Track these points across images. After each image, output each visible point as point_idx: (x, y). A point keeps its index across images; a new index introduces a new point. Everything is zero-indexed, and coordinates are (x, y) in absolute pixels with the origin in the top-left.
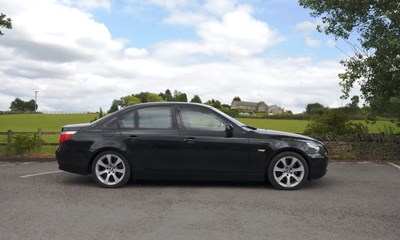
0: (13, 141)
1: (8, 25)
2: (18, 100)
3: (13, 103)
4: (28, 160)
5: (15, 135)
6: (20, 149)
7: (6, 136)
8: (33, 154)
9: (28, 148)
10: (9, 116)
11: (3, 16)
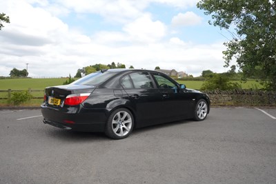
0: (12, 96)
1: (7, 20)
2: (15, 70)
3: (12, 71)
4: (22, 108)
5: (13, 92)
6: (17, 101)
7: (7, 93)
8: (25, 104)
9: (22, 101)
10: (9, 80)
11: (4, 15)
